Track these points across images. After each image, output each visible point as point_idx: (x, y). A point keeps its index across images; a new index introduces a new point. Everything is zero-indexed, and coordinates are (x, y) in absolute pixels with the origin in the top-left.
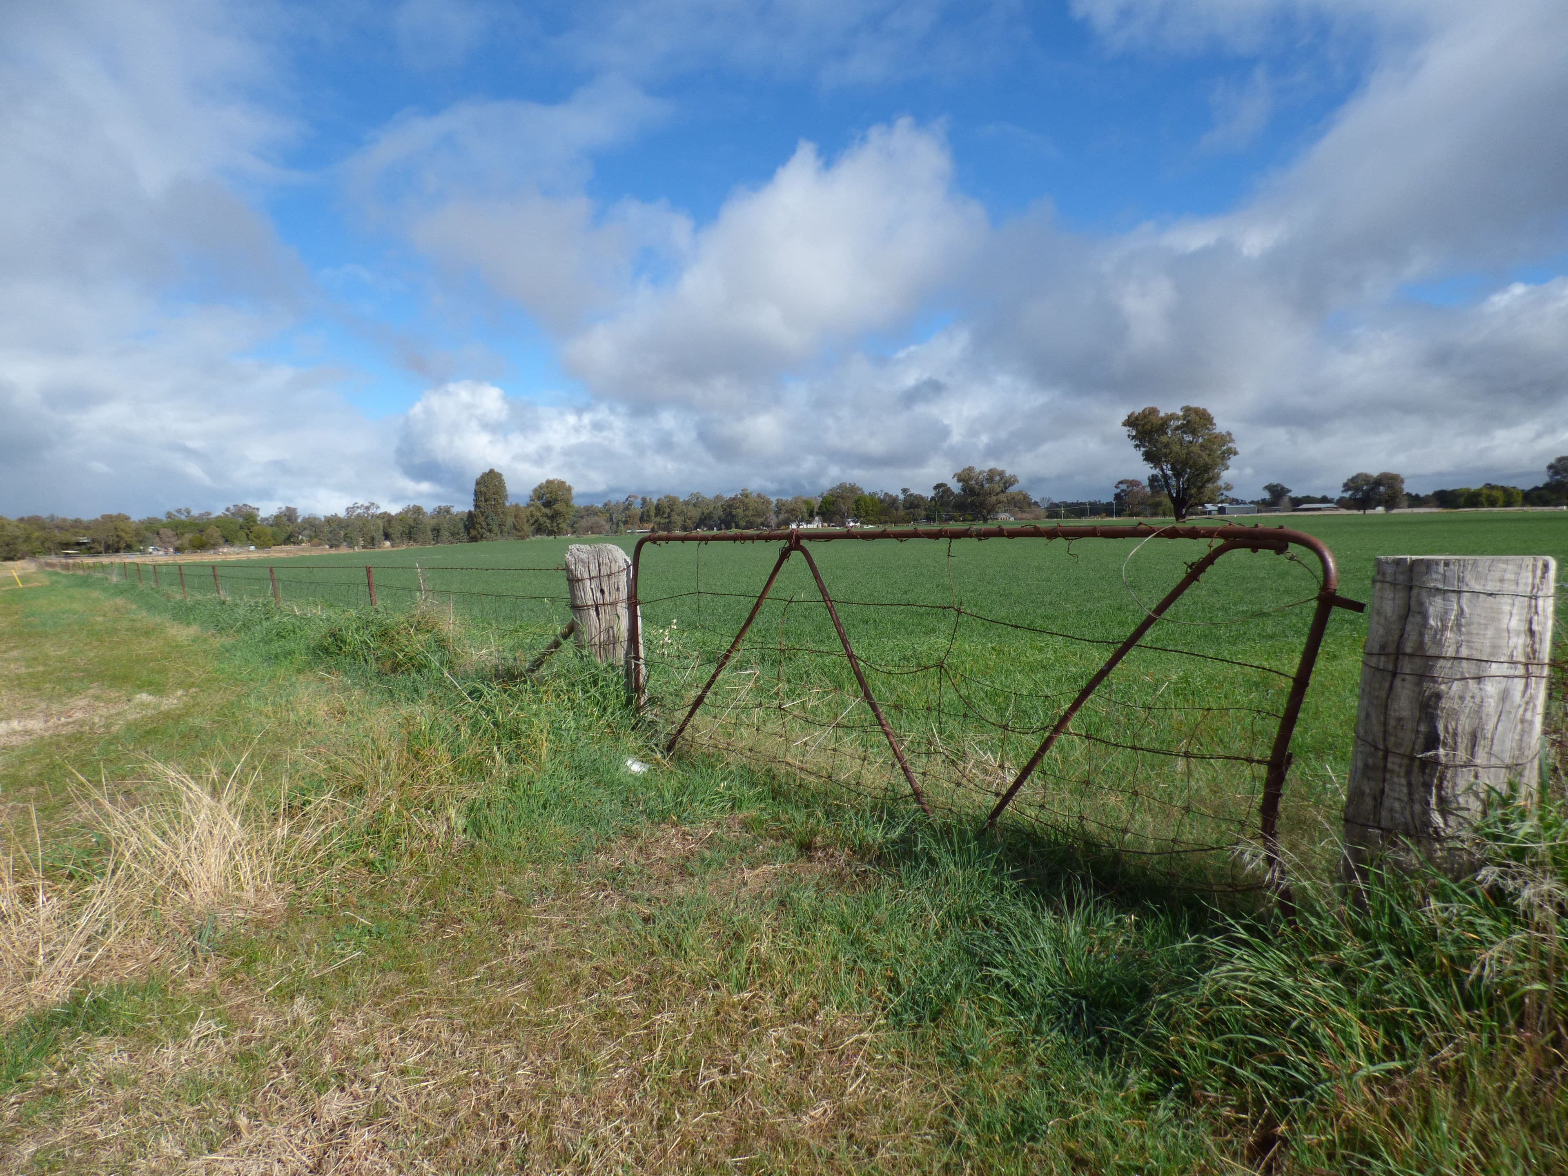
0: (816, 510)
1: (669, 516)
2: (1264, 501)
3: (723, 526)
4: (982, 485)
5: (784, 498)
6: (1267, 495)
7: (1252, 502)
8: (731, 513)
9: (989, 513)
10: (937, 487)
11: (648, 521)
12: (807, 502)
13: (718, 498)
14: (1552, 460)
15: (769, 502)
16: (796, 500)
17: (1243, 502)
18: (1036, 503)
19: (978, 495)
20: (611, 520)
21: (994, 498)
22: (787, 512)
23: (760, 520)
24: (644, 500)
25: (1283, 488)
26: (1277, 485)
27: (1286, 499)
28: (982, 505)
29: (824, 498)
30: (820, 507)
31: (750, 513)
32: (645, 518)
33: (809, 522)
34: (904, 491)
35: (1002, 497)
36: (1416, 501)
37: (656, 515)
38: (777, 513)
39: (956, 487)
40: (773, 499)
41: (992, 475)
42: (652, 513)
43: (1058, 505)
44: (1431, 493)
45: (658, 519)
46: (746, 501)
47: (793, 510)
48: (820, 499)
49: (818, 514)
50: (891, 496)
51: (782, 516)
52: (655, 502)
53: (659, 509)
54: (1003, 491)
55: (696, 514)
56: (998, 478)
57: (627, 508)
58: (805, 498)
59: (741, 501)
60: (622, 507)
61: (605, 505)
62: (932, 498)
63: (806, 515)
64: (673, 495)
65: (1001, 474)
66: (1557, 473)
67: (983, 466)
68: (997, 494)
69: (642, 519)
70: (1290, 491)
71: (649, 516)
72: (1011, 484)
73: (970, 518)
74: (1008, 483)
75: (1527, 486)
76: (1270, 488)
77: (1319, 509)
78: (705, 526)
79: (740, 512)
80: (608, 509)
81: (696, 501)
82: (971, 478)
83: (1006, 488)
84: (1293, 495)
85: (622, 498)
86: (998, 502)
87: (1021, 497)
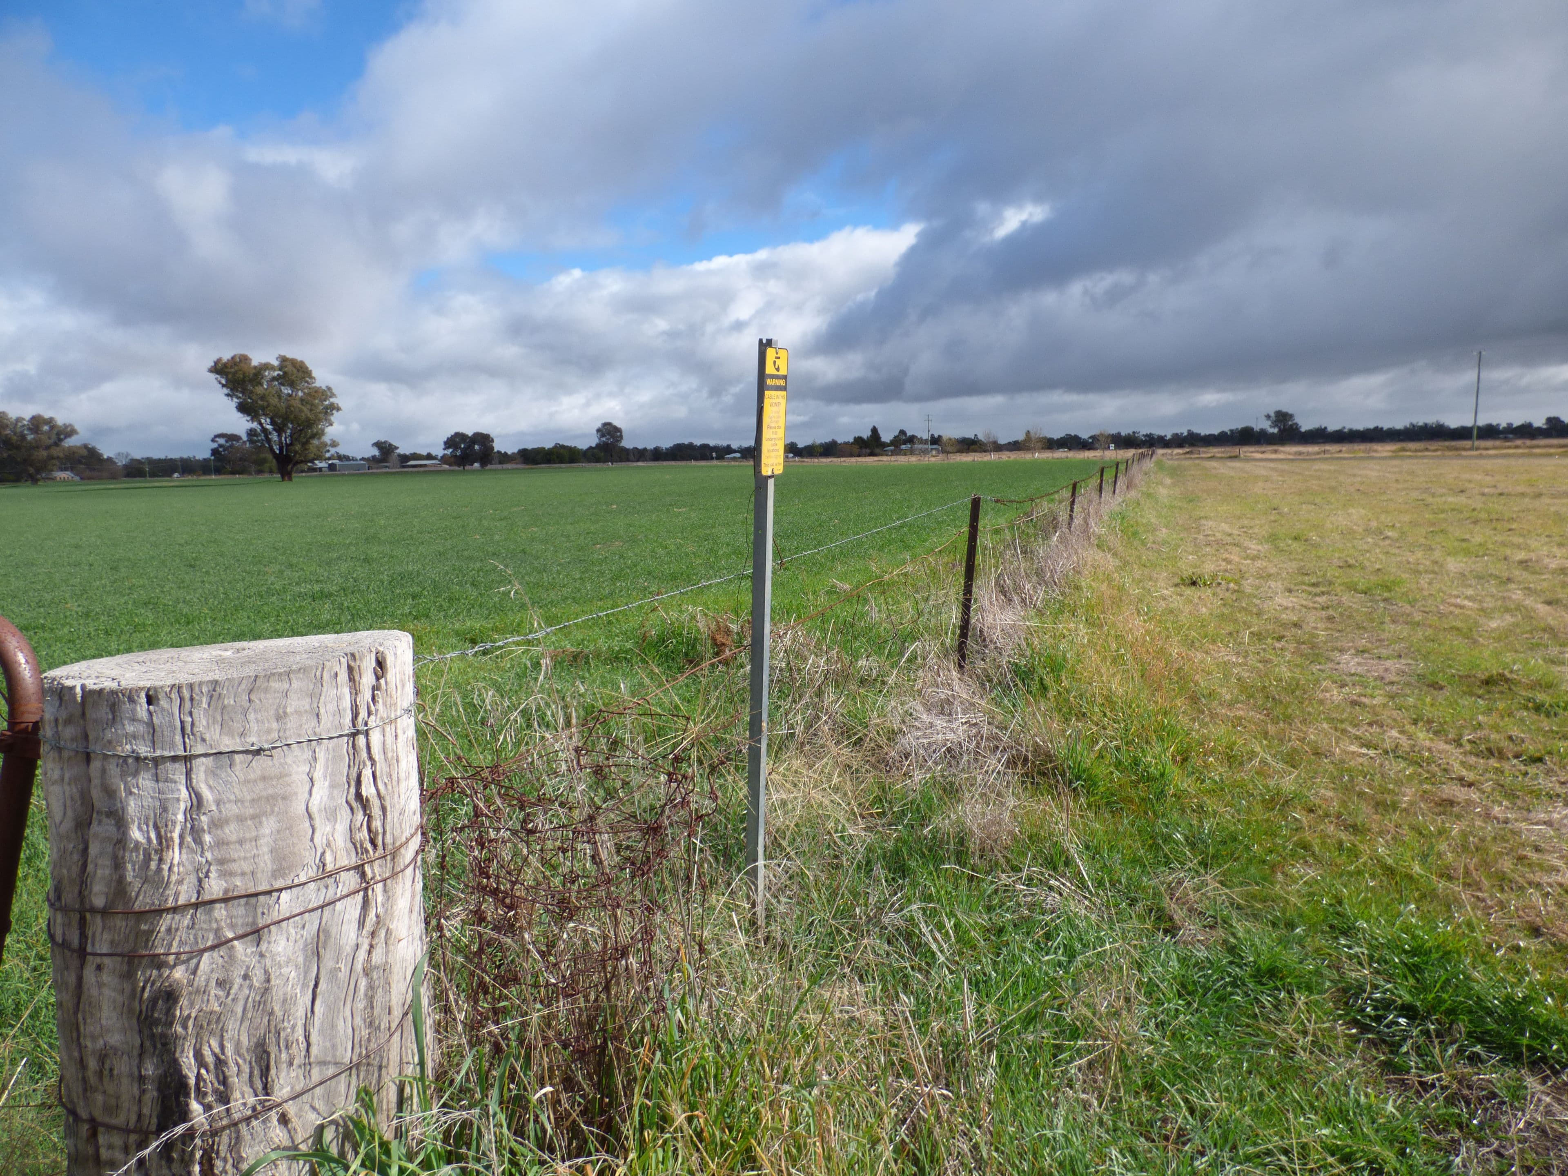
2: (374, 457)
4: (23, 436)
6: (375, 452)
7: (363, 459)
9: (38, 471)
14: (599, 425)
17: (354, 459)
18: (109, 459)
19: (18, 448)
21: (45, 453)
25: (390, 445)
26: (385, 442)
27: (394, 456)
35: (55, 452)
36: (504, 458)
41: (37, 422)
44: (516, 451)
54: (56, 445)
56: (46, 427)
65: (50, 421)
66: (603, 436)
68: (48, 448)
70: (397, 448)
72: (68, 435)
73: (12, 477)
74: (63, 433)
75: (583, 445)
76: (378, 445)
77: (425, 465)
83: (60, 440)
84: (401, 451)
86: (51, 458)
87: (85, 452)
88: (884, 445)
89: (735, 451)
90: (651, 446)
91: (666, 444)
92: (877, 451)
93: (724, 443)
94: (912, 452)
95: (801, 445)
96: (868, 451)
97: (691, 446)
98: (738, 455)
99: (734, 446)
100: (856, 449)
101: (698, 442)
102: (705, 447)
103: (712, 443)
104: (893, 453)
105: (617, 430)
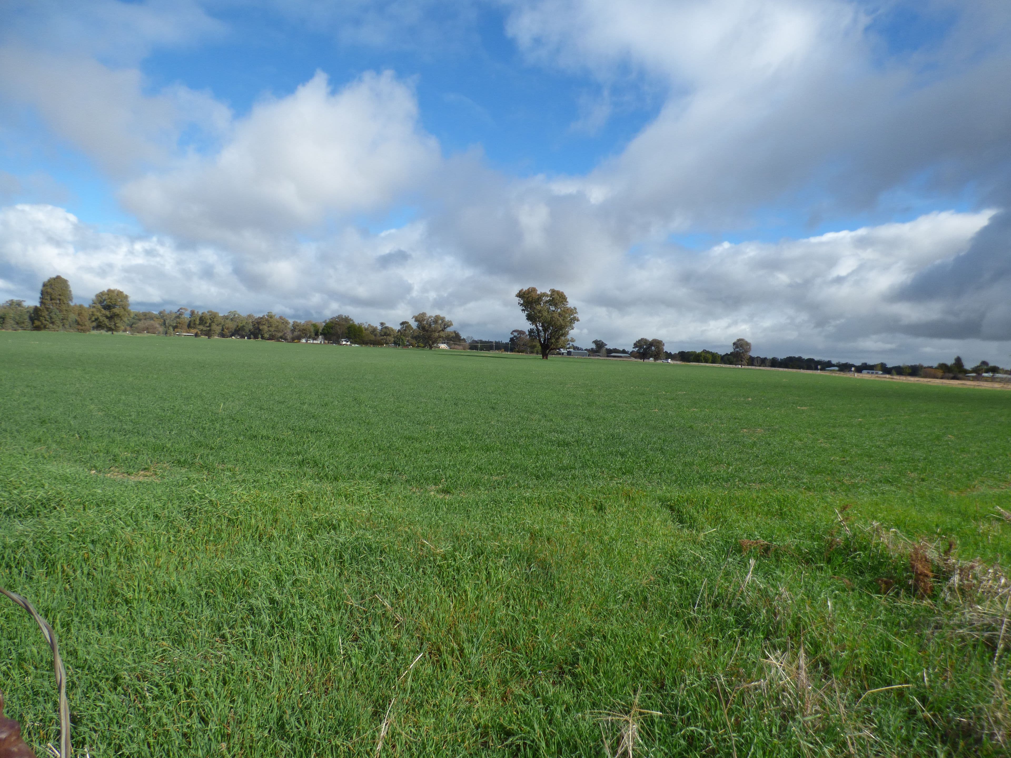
0: (320, 331)
1: (210, 326)
2: (592, 349)
3: (252, 336)
4: (430, 325)
5: (299, 321)
6: (594, 346)
7: (586, 350)
8: (258, 328)
9: (433, 343)
10: (403, 323)
11: (194, 328)
12: (314, 325)
13: (249, 316)
14: (735, 340)
15: (287, 323)
16: (307, 323)
17: (581, 349)
18: (464, 340)
19: (427, 331)
20: (165, 324)
21: (437, 334)
22: (300, 331)
23: (280, 334)
24: (192, 313)
25: (603, 343)
26: (600, 341)
27: (603, 350)
28: (430, 337)
29: (327, 324)
30: (323, 329)
31: (272, 329)
32: (192, 325)
33: (314, 339)
34: (382, 324)
35: (442, 334)
36: (669, 356)
37: (200, 324)
38: (293, 331)
39: (414, 324)
40: (291, 321)
41: (437, 319)
42: (197, 322)
43: (476, 342)
44: (677, 352)
45: (201, 327)
46: (271, 320)
47: (304, 330)
48: (324, 324)
49: (321, 334)
50: (372, 327)
51: (296, 333)
52: (200, 313)
53: (202, 320)
54: (443, 330)
55: (232, 326)
56: (440, 322)
57: (178, 317)
58: (314, 323)
59: (267, 320)
60: (174, 316)
61: (160, 313)
62: (399, 331)
63: (313, 334)
64: (214, 310)
65: (443, 319)
66: (737, 347)
67: (432, 313)
68: (439, 332)
69: (189, 326)
70: (606, 345)
71: (195, 324)
72: (449, 326)
73: (422, 345)
74: (447, 325)
75: (722, 352)
76: (596, 342)
77: (621, 357)
78: (239, 335)
79: (265, 328)
80: (162, 315)
81: (233, 317)
82: (423, 320)
83: (445, 328)
84: (608, 347)
85: (175, 309)
86: (439, 337)
87: (454, 335)
88: (966, 372)
89: (834, 366)
90: (770, 357)
91: (781, 356)
92: (960, 375)
93: (826, 359)
94: (993, 380)
95: (889, 365)
96: (951, 375)
97: (800, 359)
98: (837, 368)
99: (834, 361)
100: (940, 373)
101: (805, 357)
102: (811, 361)
103: (817, 358)
104: (975, 379)
105: (748, 344)
